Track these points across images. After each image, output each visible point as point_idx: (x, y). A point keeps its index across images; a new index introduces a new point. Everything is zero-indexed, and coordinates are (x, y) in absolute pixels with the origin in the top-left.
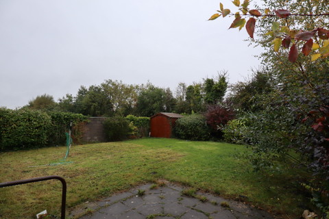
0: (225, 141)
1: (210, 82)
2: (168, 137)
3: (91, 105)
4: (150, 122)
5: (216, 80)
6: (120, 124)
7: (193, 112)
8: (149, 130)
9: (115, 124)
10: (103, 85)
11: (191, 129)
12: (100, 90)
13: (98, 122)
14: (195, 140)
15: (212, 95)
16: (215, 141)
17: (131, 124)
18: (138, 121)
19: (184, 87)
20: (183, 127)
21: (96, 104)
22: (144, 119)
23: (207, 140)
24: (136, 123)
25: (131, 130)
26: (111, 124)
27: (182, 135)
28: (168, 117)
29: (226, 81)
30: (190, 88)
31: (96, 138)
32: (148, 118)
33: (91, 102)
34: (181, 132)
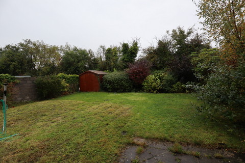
0: (144, 92)
1: (125, 46)
2: (97, 90)
3: (10, 65)
4: (79, 79)
5: (130, 45)
6: (54, 82)
7: (115, 69)
8: (79, 86)
9: (49, 83)
10: (22, 45)
11: (117, 83)
12: (18, 49)
13: (29, 82)
14: (121, 92)
15: (128, 56)
16: (136, 92)
17: (63, 82)
18: (69, 79)
19: (104, 49)
20: (110, 82)
21: (16, 63)
22: (74, 77)
23: (130, 91)
24: (68, 80)
25: (63, 88)
26: (45, 84)
27: (109, 88)
28: (96, 74)
29: (138, 45)
30: (109, 50)
31: (28, 98)
32: (78, 76)
33: (9, 61)
34: (109, 86)
